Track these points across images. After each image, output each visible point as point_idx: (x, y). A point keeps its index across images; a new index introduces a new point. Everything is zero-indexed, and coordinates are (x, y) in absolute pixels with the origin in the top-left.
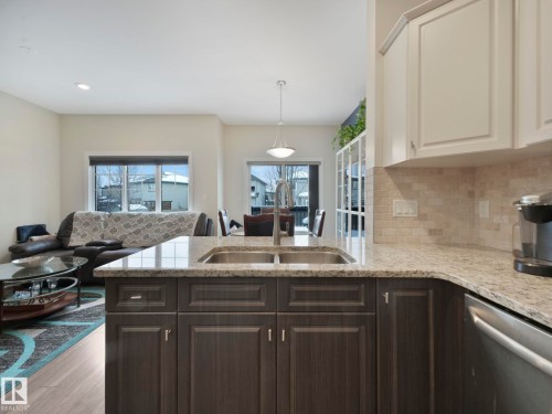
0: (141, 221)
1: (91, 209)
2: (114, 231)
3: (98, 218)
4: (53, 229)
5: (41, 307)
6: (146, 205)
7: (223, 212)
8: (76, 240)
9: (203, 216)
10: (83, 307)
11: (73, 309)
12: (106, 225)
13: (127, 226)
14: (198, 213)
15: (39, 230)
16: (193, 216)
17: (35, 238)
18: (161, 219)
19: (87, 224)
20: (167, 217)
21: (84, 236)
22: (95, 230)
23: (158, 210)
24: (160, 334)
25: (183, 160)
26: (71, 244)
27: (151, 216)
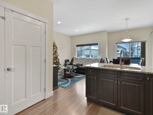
0: (87, 60)
1: (76, 56)
2: (81, 62)
3: (78, 59)
4: (70, 61)
5: (71, 75)
6: (86, 56)
7: (107, 58)
8: (74, 63)
9: (102, 59)
10: (77, 77)
11: (75, 76)
12: (79, 60)
13: (84, 61)
14: (101, 58)
15: (68, 61)
16: (99, 59)
17: (68, 62)
18: (91, 59)
19: (76, 60)
20: (92, 59)
21: (75, 62)
22: (77, 61)
23: (90, 57)
24: (94, 78)
25: (97, 44)
26: (73, 64)
27: (89, 58)
